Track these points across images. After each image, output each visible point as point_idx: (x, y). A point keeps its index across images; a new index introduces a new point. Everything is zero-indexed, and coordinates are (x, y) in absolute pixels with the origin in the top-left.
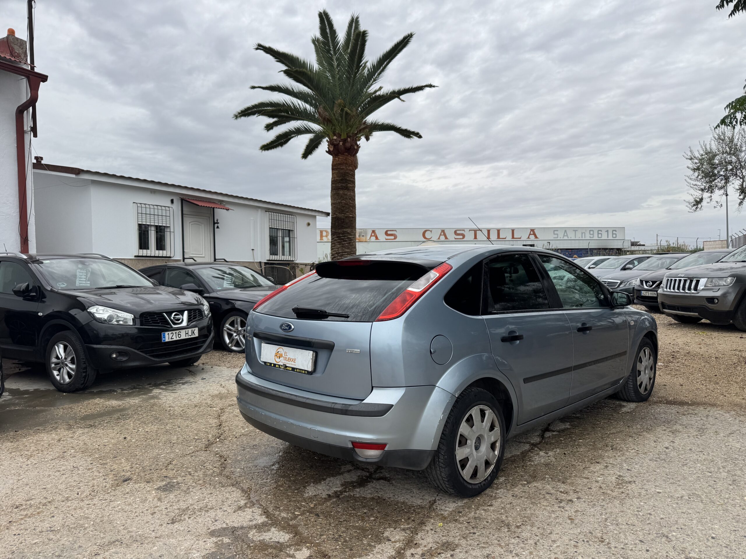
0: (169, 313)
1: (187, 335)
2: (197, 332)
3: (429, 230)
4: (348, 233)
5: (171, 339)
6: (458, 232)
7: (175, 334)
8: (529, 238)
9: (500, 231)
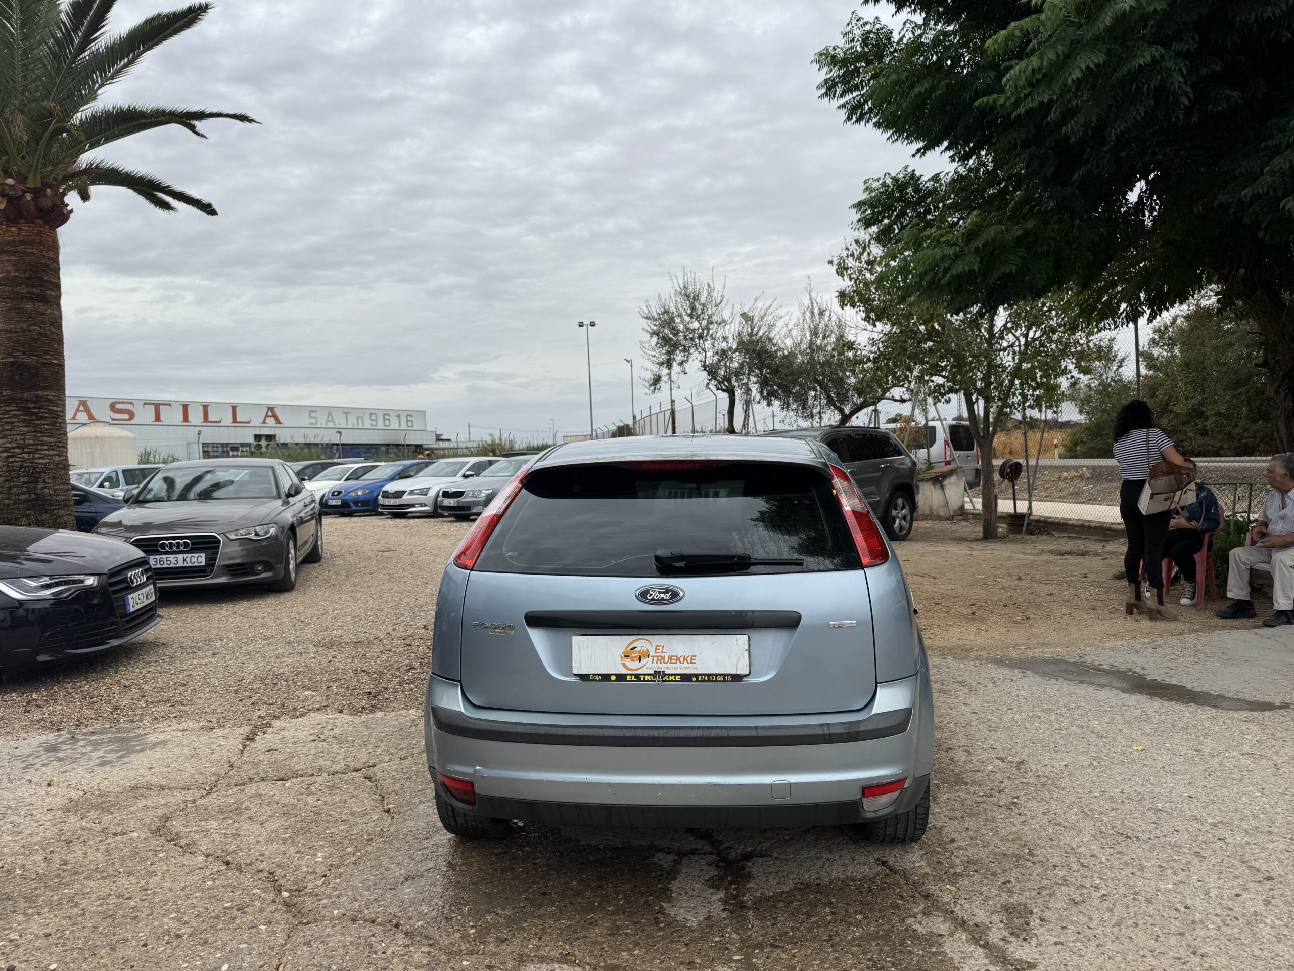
4: (50, 401)
6: (119, 406)
8: (264, 422)
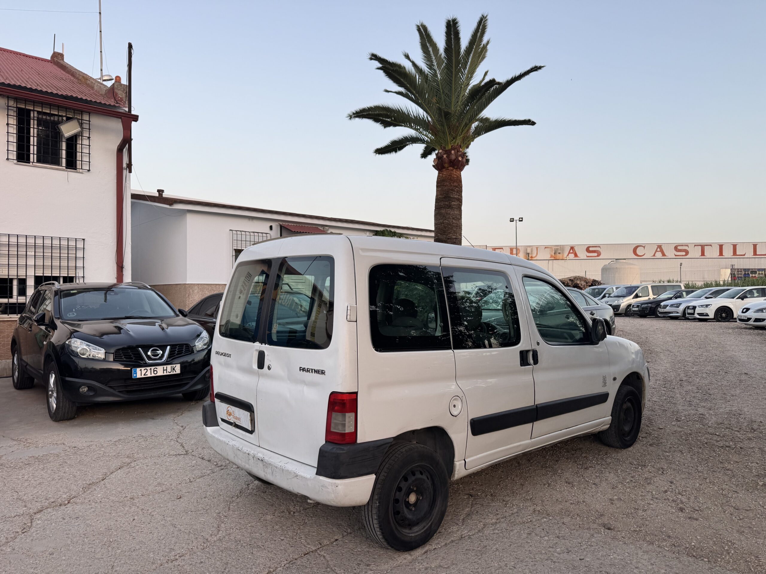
0: (146, 348)
1: (165, 371)
2: (179, 368)
3: (641, 246)
5: (144, 375)
6: (679, 248)
7: (149, 371)
9: (723, 247)
